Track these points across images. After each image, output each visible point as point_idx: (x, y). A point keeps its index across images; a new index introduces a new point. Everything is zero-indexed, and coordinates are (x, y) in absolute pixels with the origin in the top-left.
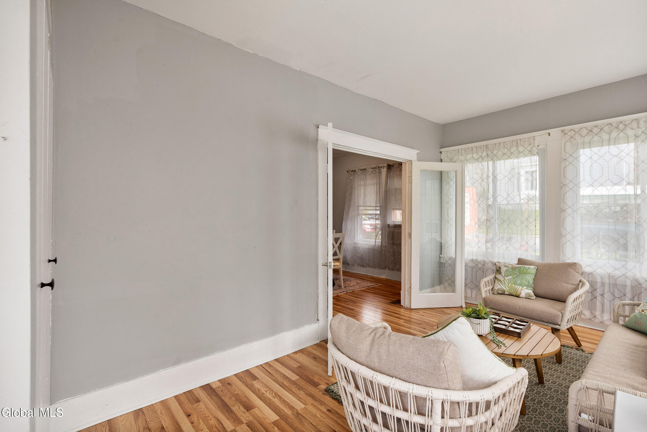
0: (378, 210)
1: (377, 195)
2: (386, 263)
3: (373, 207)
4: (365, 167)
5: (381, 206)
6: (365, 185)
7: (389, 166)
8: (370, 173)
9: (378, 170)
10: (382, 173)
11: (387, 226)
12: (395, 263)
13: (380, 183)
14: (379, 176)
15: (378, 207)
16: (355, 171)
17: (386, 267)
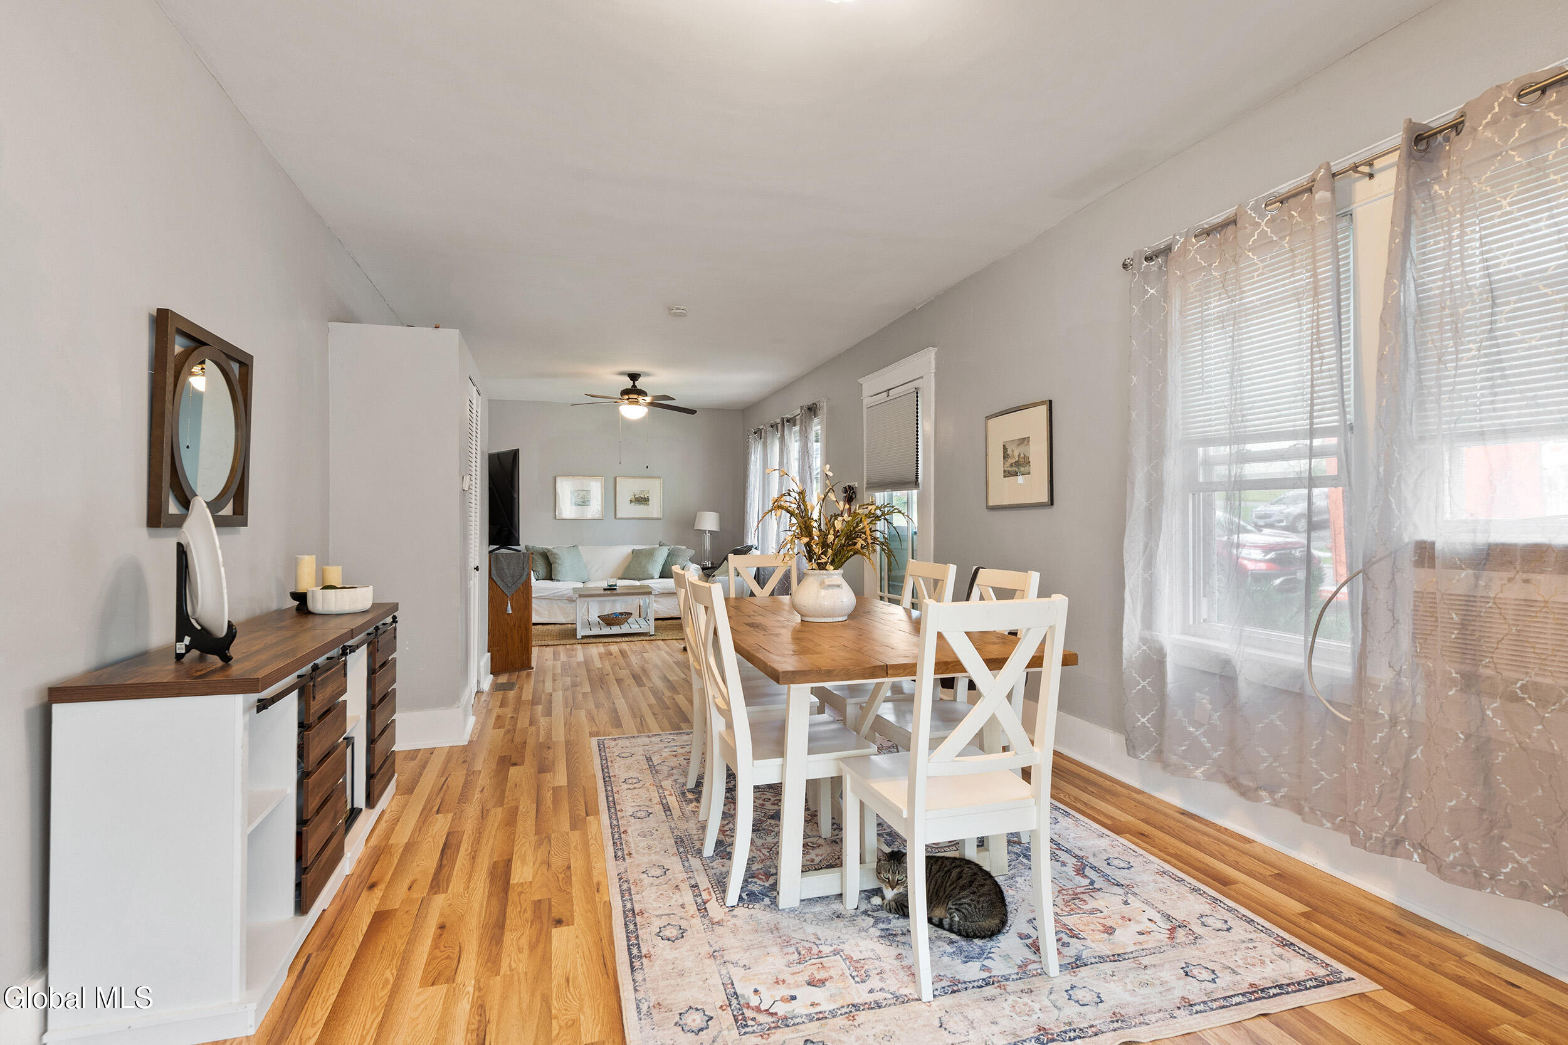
0: (1323, 453)
1: (1322, 358)
2: (1398, 811)
3: (1294, 435)
4: (1229, 212)
5: (1351, 428)
6: (1233, 318)
7: (1419, 139)
8: (1264, 232)
9: (1328, 195)
10: (1360, 212)
11: (1407, 558)
12: (1491, 829)
13: (1339, 280)
14: (1334, 233)
15: (1327, 432)
16: (1167, 250)
17: (1398, 842)
